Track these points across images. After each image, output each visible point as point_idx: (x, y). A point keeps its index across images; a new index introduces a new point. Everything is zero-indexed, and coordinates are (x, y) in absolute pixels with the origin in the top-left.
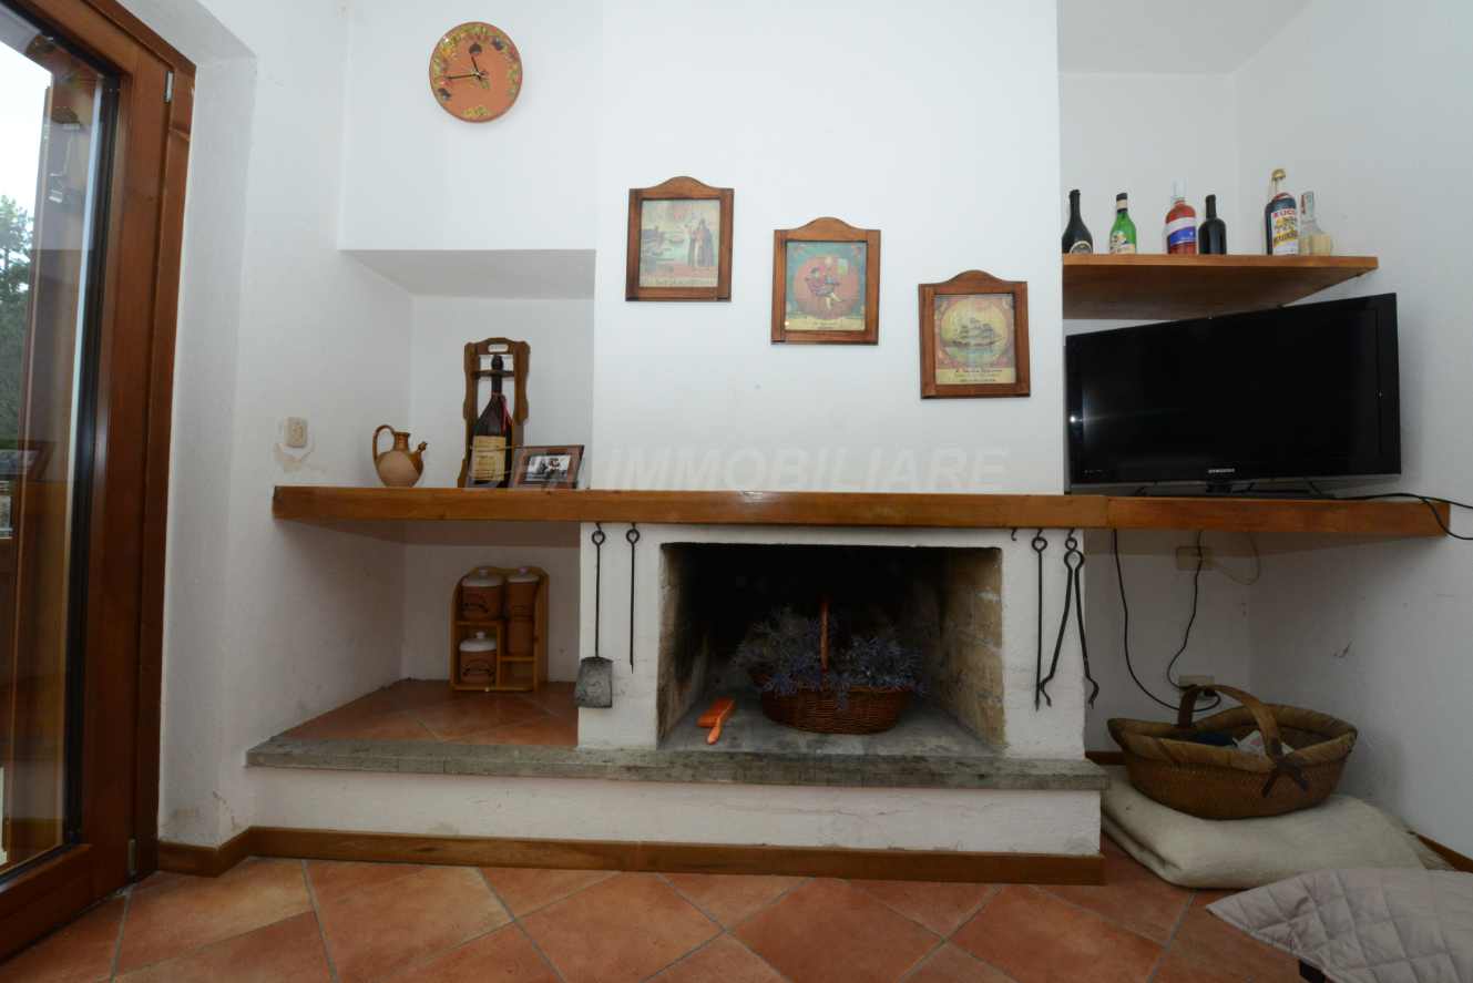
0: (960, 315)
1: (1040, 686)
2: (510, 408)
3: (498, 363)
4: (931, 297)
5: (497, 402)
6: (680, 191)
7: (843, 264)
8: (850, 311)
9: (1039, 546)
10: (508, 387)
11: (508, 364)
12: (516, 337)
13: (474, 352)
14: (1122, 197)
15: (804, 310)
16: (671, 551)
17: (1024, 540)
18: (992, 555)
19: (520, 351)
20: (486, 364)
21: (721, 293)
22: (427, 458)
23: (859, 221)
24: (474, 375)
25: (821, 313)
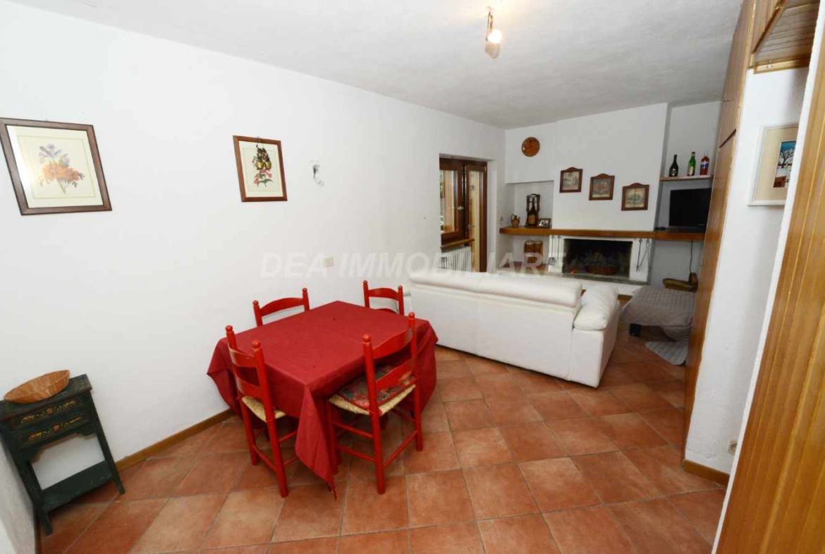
0: (631, 193)
1: (638, 267)
2: (536, 208)
3: (533, 199)
4: (625, 189)
5: (533, 207)
6: (571, 170)
7: (605, 184)
8: (606, 193)
9: (641, 241)
10: (536, 205)
11: (536, 199)
12: (537, 193)
13: (528, 198)
14: (694, 153)
15: (596, 193)
16: (566, 240)
17: (638, 240)
18: (631, 243)
19: (538, 196)
20: (531, 200)
21: (579, 190)
22: (520, 220)
23: (609, 173)
24: (528, 202)
25: (600, 194)
